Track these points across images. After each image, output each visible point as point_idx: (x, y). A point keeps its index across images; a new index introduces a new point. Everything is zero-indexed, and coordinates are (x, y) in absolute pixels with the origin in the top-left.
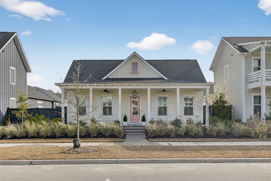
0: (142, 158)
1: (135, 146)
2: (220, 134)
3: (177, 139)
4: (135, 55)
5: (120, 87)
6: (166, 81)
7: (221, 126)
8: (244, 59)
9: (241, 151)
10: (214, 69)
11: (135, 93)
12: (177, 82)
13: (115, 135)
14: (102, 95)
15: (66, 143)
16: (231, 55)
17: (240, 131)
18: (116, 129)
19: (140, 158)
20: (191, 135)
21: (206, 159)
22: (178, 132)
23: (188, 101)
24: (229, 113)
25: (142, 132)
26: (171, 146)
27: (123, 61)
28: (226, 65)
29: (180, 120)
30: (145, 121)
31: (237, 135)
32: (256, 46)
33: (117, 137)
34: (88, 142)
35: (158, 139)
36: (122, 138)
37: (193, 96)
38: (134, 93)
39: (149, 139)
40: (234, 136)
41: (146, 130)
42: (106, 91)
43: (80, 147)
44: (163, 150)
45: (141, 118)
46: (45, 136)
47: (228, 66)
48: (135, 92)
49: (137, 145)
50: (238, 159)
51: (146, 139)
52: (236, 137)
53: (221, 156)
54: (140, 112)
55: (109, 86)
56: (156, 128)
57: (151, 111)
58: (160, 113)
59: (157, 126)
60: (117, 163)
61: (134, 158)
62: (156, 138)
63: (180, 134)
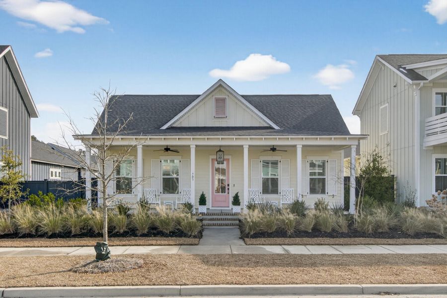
0: (232, 283)
1: (218, 255)
2: (380, 230)
3: (298, 240)
4: (220, 86)
5: (192, 142)
6: (278, 132)
7: (381, 215)
8: (418, 92)
9: (429, 267)
10: (360, 112)
11: (221, 153)
12: (297, 134)
13: (182, 232)
14: (161, 157)
15: (89, 247)
16: (393, 86)
17: (417, 223)
18: (184, 220)
19: (228, 283)
20: (325, 232)
21: (364, 286)
22: (300, 226)
23: (317, 168)
24: (390, 191)
25: (233, 225)
26: (289, 255)
27: (198, 96)
28: (382, 103)
29: (303, 203)
30: (239, 205)
31: (411, 232)
32: (442, 69)
33: (186, 236)
34: (131, 245)
35: (262, 240)
36: (195, 237)
37: (325, 158)
38: (219, 153)
39: (246, 239)
40: (406, 234)
41: (240, 221)
42: (167, 149)
43: (109, 258)
44: (274, 264)
45: (231, 200)
46: (50, 233)
47: (386, 107)
48: (220, 151)
49: (222, 252)
50: (430, 287)
51: (240, 238)
52: (409, 235)
53: (393, 278)
54: (230, 187)
55: (173, 141)
56: (259, 217)
57: (250, 186)
58: (266, 190)
59: (261, 215)
60: (180, 295)
61: (216, 284)
62: (260, 237)
63: (303, 229)
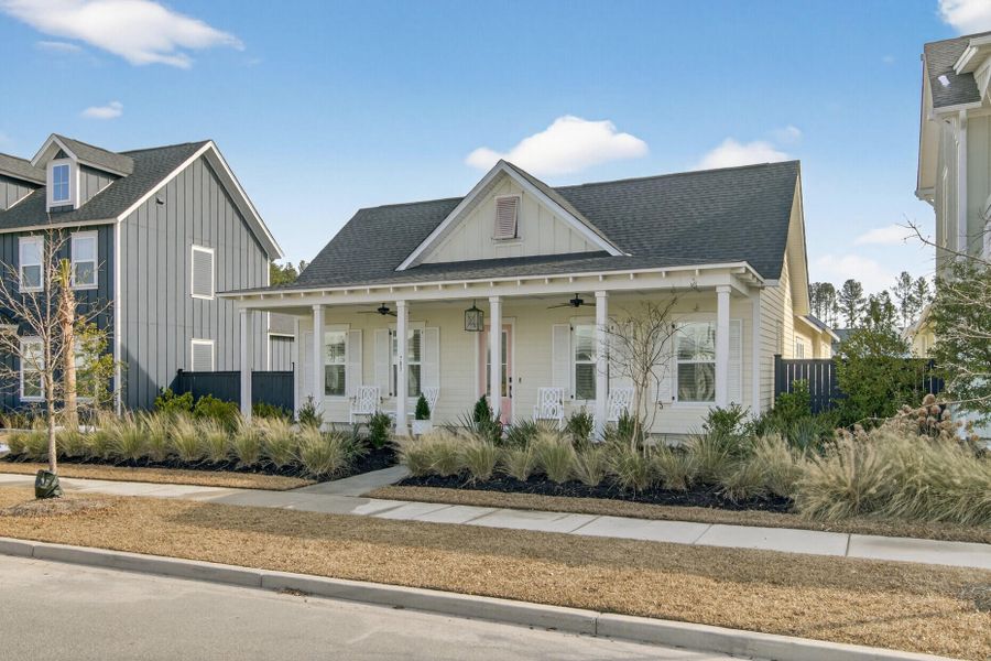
4: (504, 173)
6: (619, 263)
8: (962, 135)
10: (934, 191)
13: (301, 467)
22: (505, 468)
27: (460, 200)
42: (383, 310)
45: (516, 410)
48: (474, 309)
54: (513, 384)
57: (550, 382)
